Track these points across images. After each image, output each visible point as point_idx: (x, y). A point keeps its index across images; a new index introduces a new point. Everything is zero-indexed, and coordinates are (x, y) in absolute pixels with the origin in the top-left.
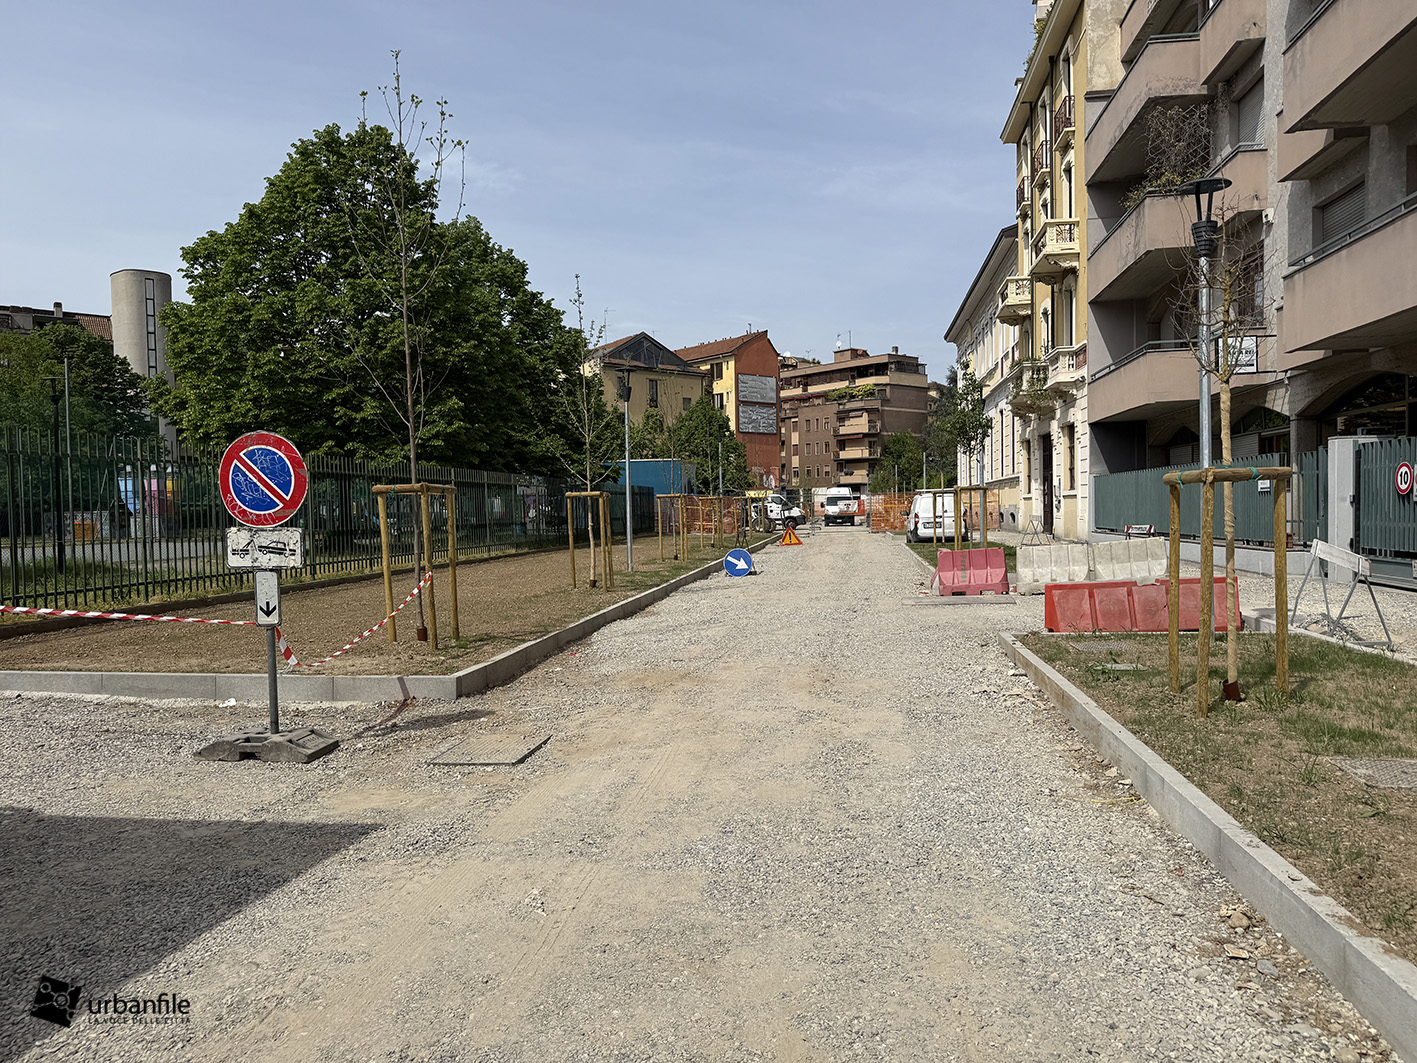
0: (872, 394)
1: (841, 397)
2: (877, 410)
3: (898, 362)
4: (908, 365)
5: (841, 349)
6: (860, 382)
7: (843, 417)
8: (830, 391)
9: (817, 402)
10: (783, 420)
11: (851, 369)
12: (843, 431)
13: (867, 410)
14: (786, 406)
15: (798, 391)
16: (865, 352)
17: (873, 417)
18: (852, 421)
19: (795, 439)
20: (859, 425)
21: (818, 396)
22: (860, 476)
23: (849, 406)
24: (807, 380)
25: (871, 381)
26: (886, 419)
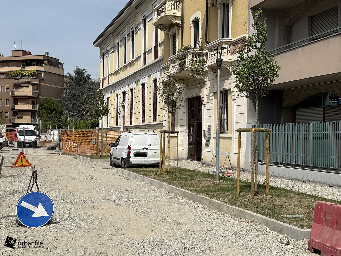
0: (34, 75)
1: (16, 75)
2: (37, 84)
3: (48, 60)
4: (54, 62)
5: (16, 49)
6: (27, 68)
7: (17, 86)
8: (10, 71)
9: (2, 77)
11: (22, 61)
12: (17, 94)
13: (32, 84)
16: (30, 52)
17: (35, 87)
18: (23, 89)
20: (27, 91)
21: (2, 73)
22: (27, 119)
23: (20, 81)
25: (34, 68)
26: (42, 90)
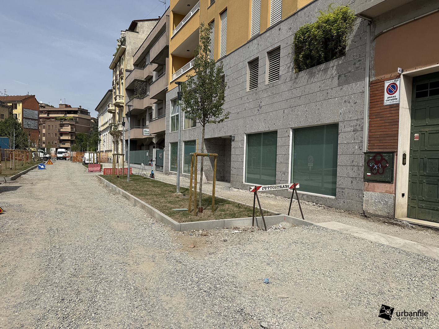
0: (72, 120)
1: (61, 119)
2: (74, 125)
3: (81, 111)
4: (85, 112)
5: (62, 104)
6: (68, 115)
7: (62, 126)
8: (57, 117)
9: (52, 120)
10: (40, 124)
11: (65, 111)
12: (62, 130)
13: (70, 125)
14: (41, 120)
15: (46, 115)
16: (70, 106)
17: (72, 127)
18: (65, 127)
19: (44, 131)
20: (68, 129)
21: (53, 118)
22: (68, 145)
23: (64, 123)
24: (49, 112)
25: (72, 115)
26: (77, 128)
